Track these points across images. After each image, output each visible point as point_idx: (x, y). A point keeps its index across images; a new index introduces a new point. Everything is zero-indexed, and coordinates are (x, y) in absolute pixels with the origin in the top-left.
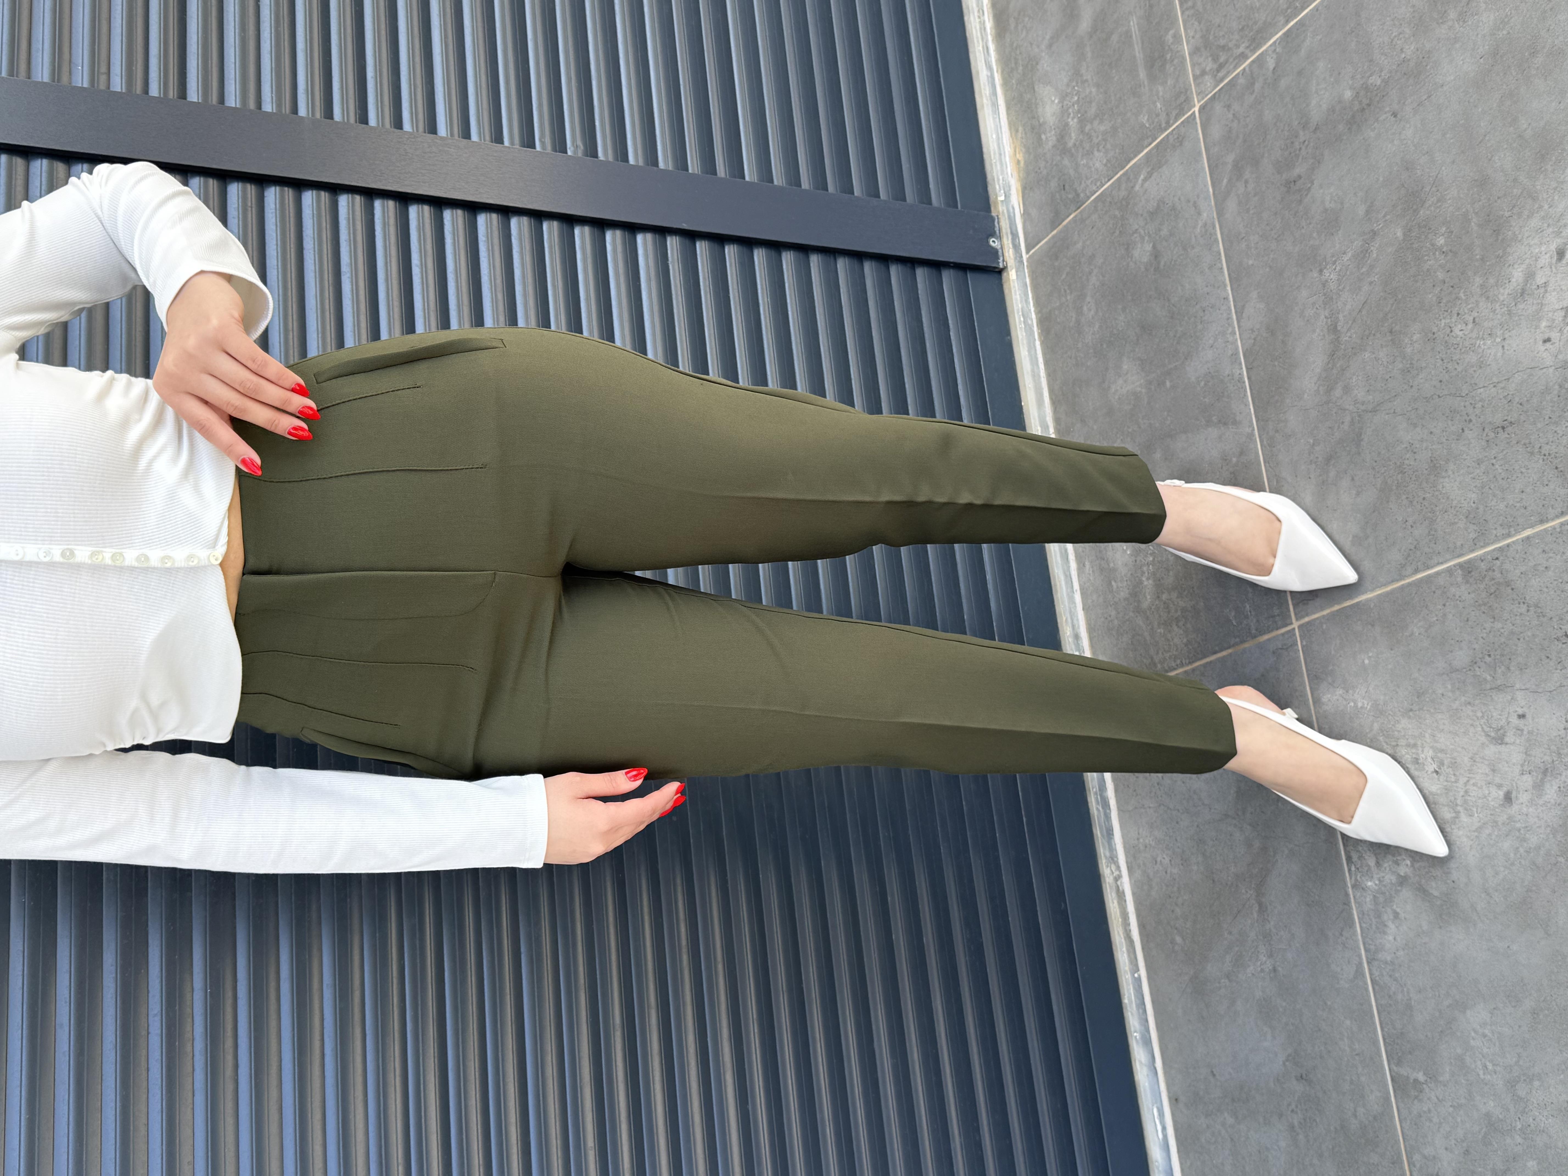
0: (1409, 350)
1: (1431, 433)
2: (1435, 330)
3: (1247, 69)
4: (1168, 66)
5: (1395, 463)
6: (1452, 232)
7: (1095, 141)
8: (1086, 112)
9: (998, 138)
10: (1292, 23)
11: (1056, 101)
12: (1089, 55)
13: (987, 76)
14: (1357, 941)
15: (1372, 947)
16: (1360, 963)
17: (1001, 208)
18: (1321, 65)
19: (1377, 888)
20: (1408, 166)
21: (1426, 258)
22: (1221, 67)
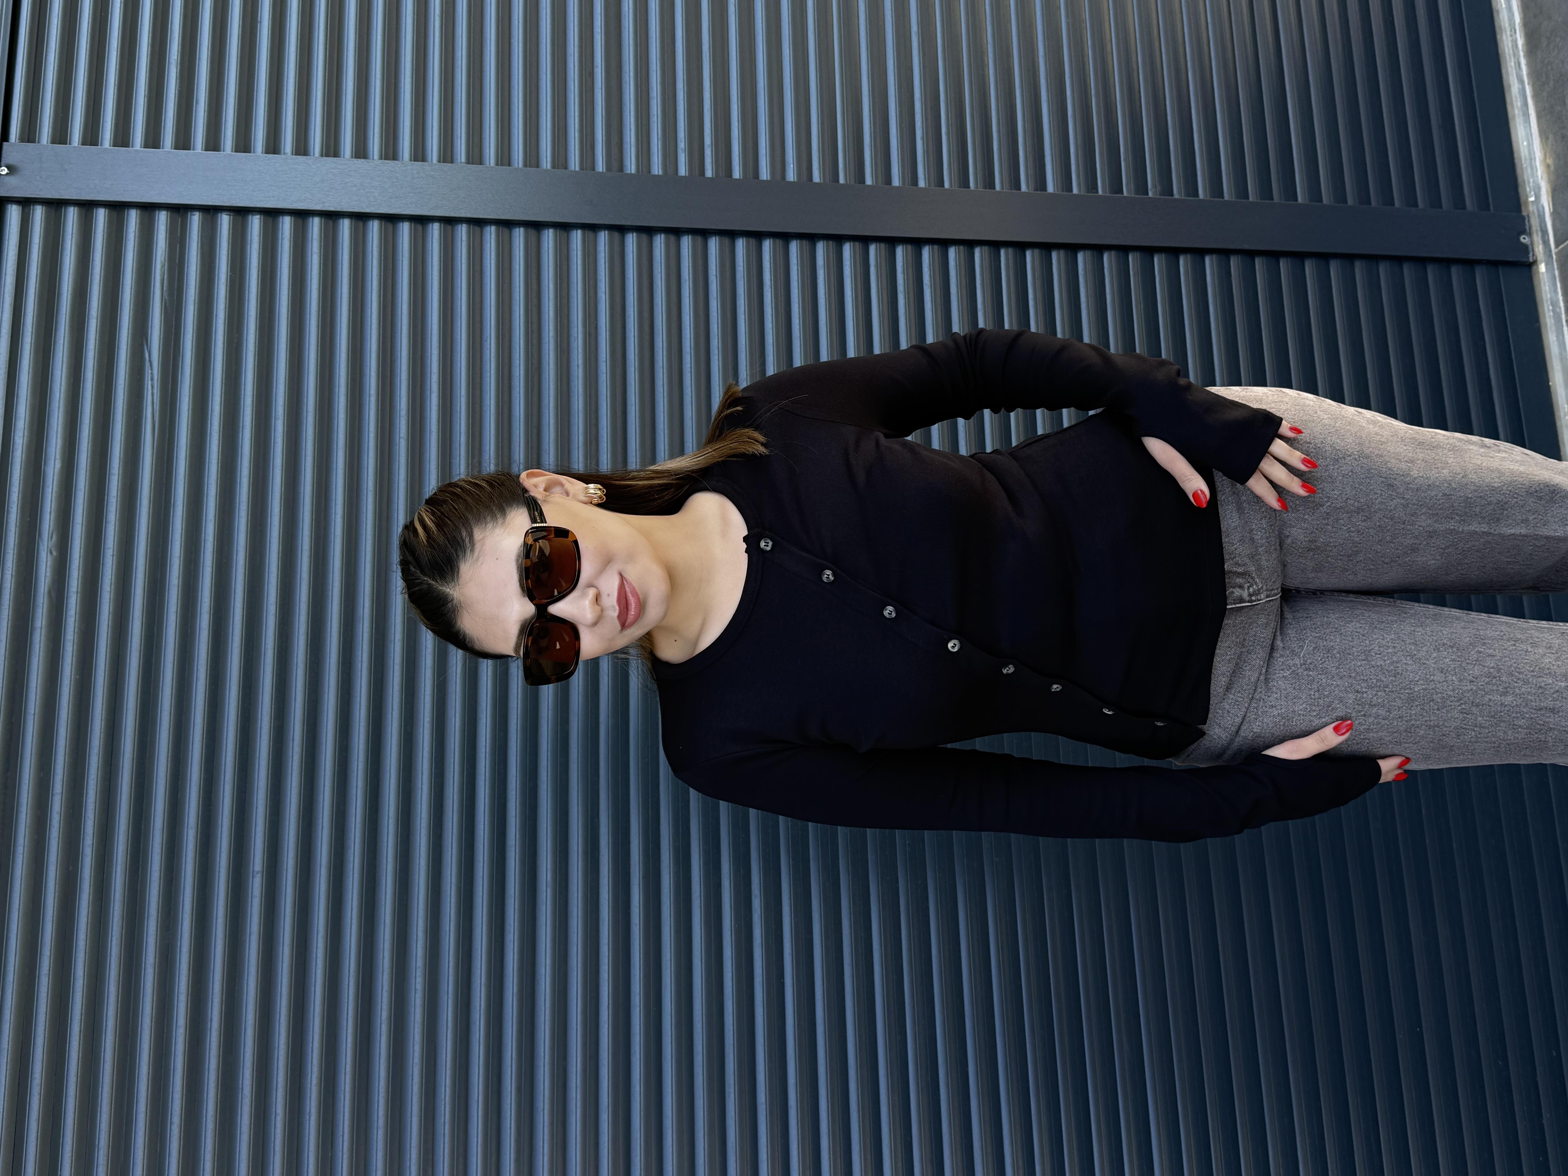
9: (1529, 145)
13: (1519, 89)
17: (1532, 208)
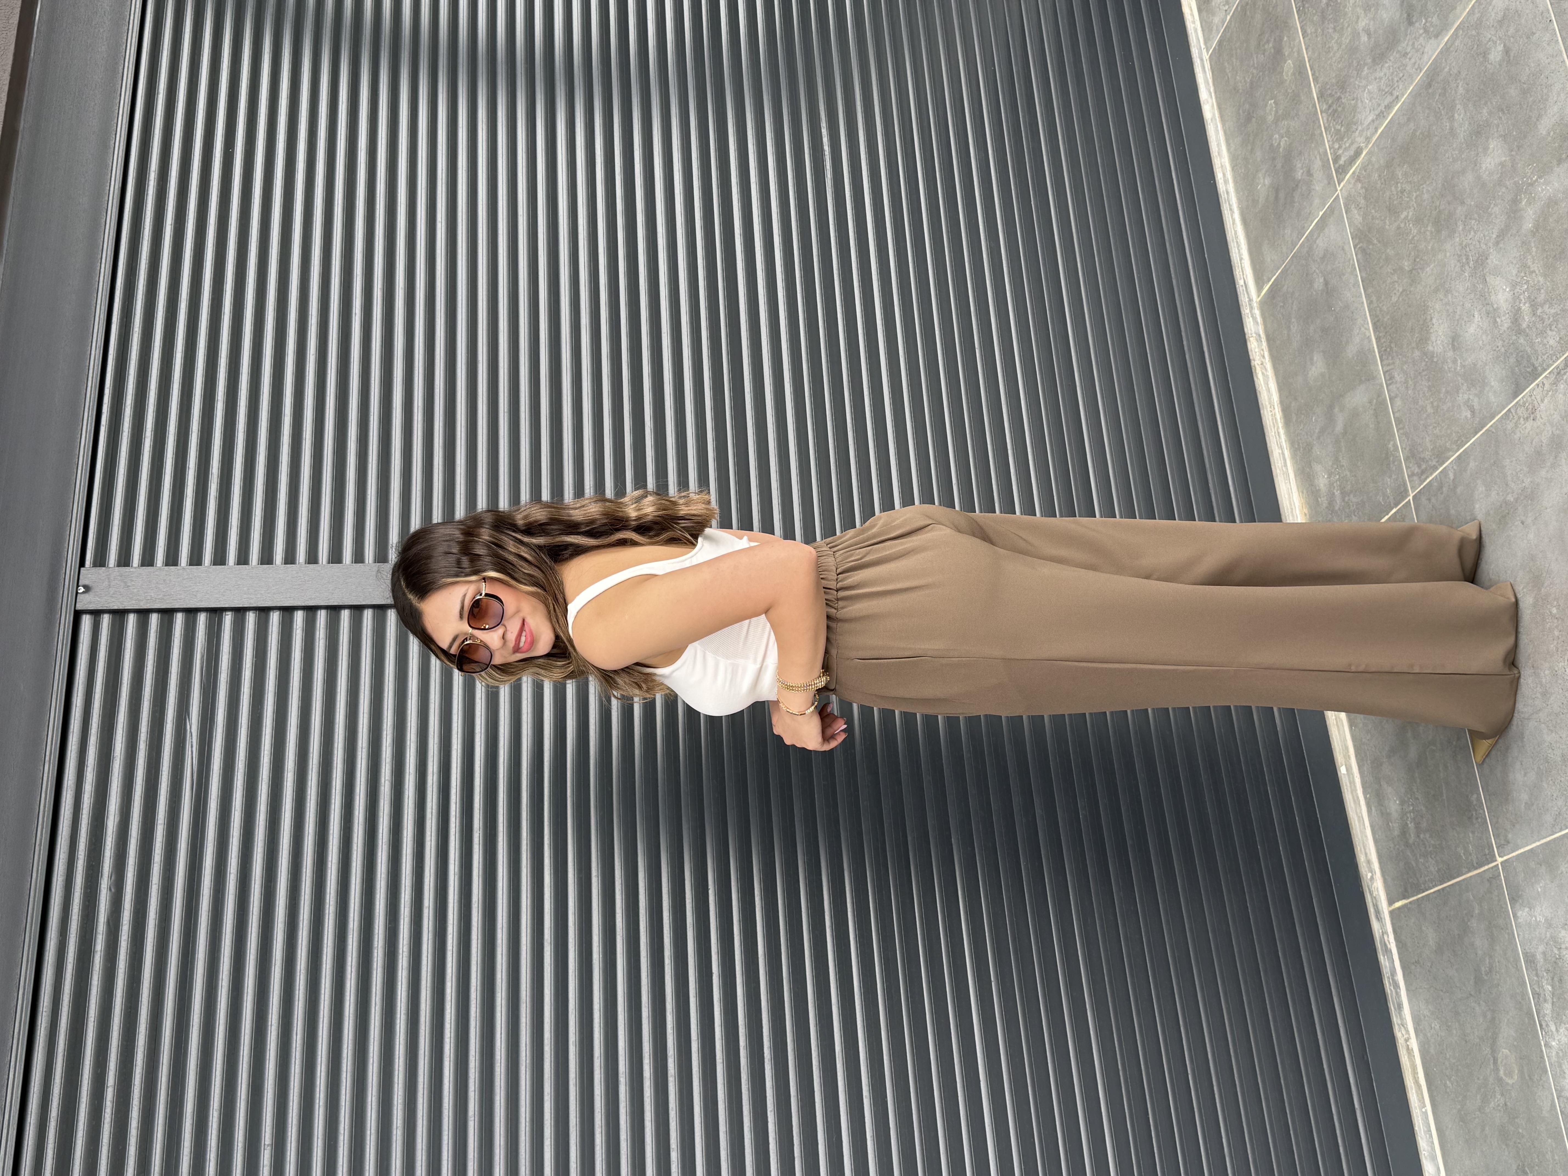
0: (1544, 680)
1: (1561, 737)
2: (1556, 669)
3: (1438, 477)
4: (1391, 466)
5: (1543, 756)
6: (1559, 605)
7: (1352, 508)
8: (1345, 487)
10: (1461, 451)
11: (1326, 476)
12: (1343, 449)
13: (1279, 451)
14: (1550, 1083)
15: (1558, 1088)
16: (1553, 1099)
18: (1479, 482)
19: (1558, 1046)
20: (1533, 558)
21: (1548, 620)
22: (1423, 472)
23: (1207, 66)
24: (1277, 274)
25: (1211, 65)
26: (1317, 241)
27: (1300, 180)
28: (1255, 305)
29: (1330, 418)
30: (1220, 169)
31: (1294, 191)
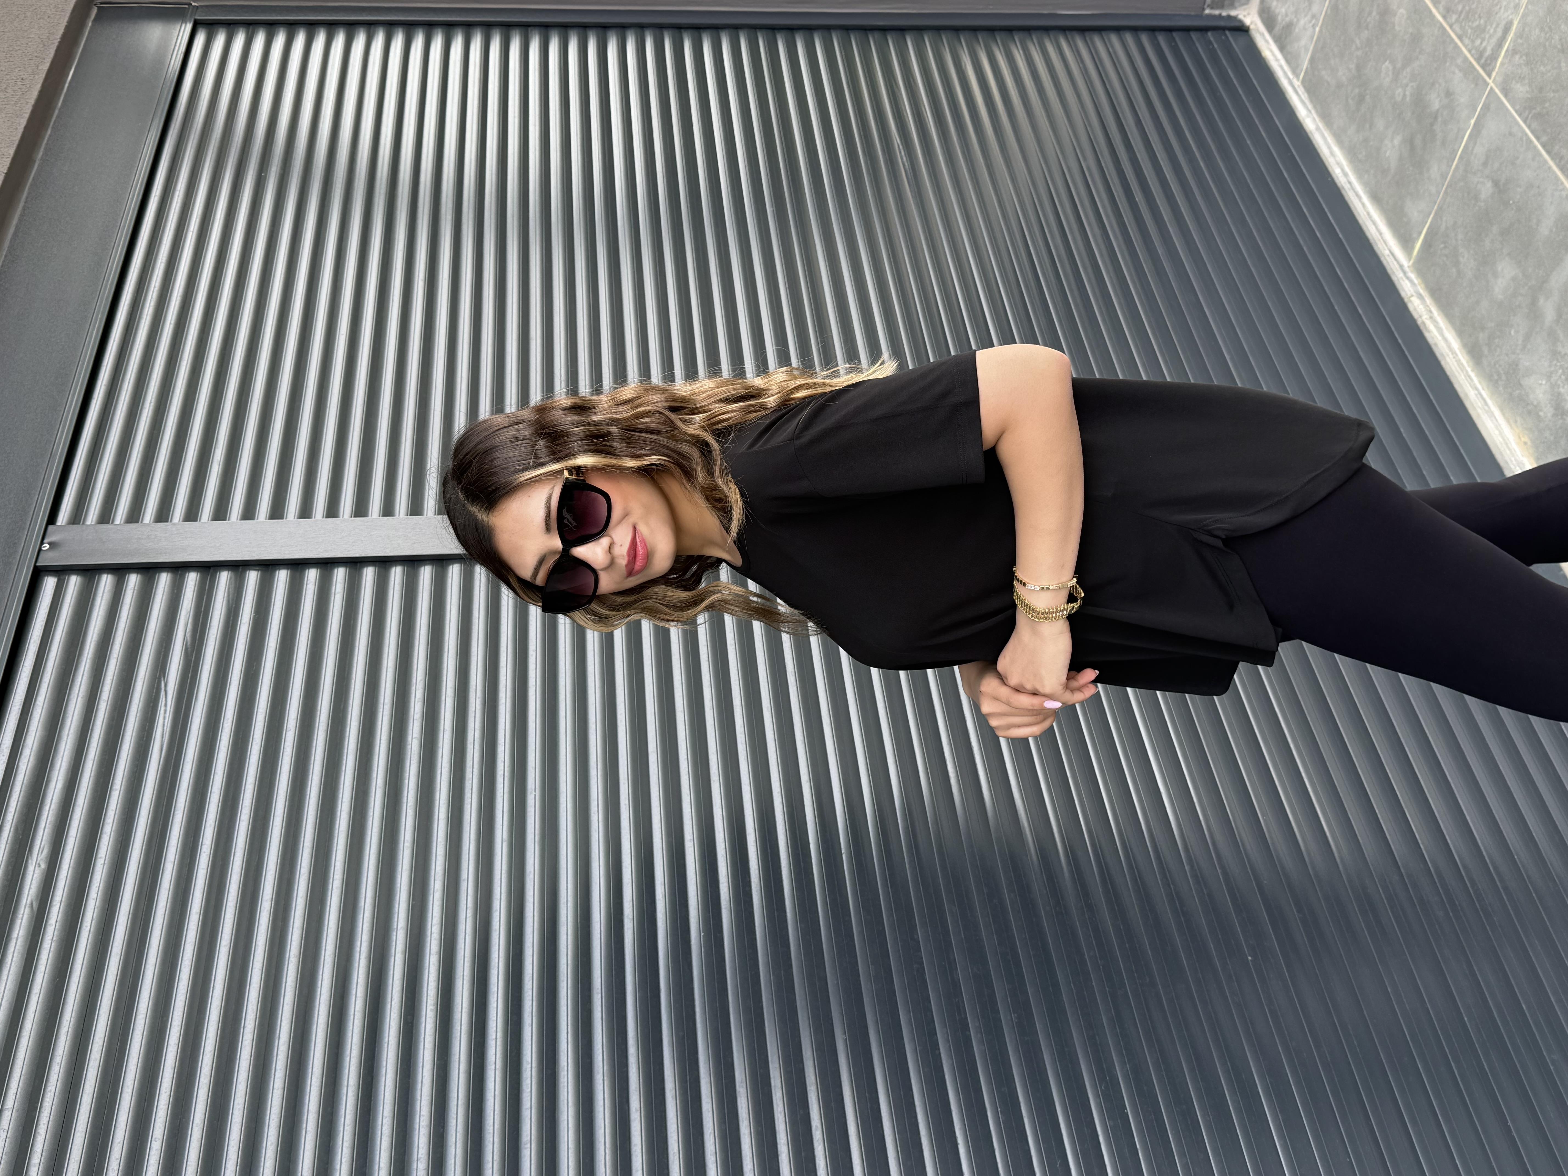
9: (1500, 433)
11: (1544, 382)
13: (1475, 394)
23: (1301, 90)
24: (1429, 221)
25: (1305, 87)
26: (1475, 152)
27: (1438, 110)
28: (1407, 269)
29: (1534, 314)
30: (1336, 166)
31: (1432, 125)
